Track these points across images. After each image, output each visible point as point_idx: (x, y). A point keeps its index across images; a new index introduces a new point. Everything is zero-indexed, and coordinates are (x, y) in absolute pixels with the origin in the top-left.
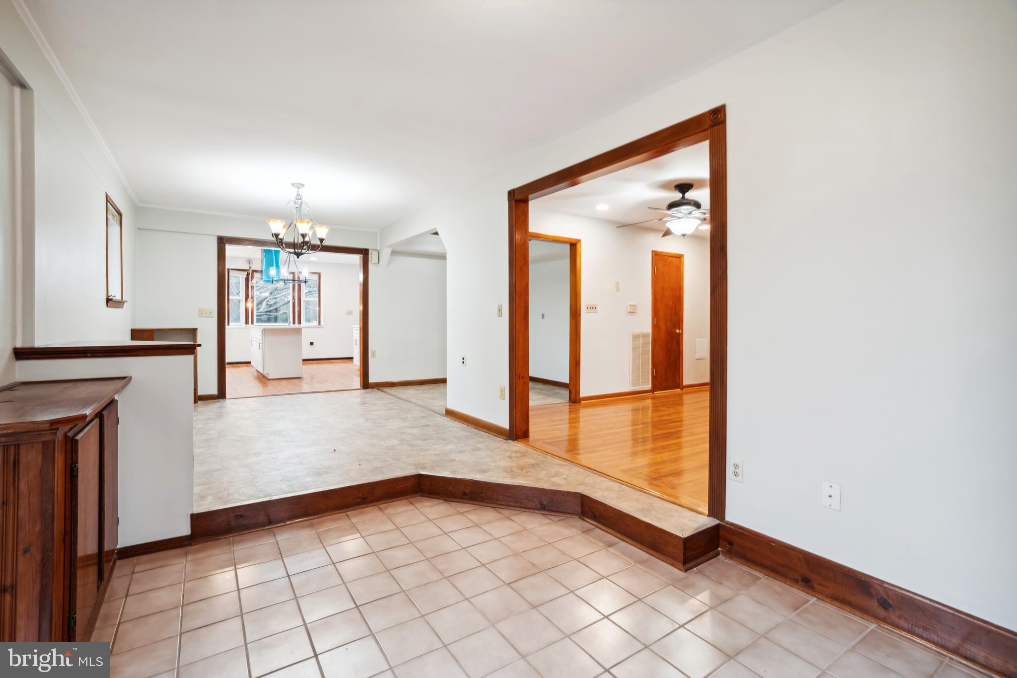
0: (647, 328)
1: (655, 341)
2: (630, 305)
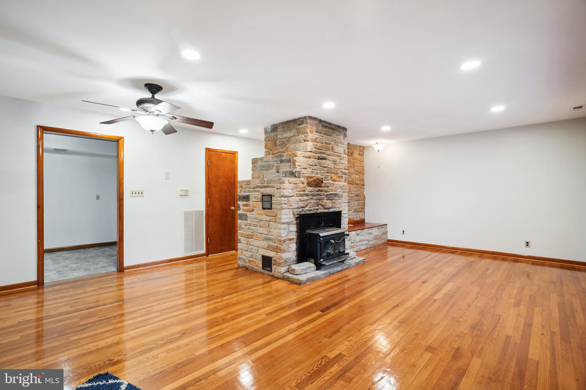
0: (202, 207)
1: (208, 216)
2: (181, 190)
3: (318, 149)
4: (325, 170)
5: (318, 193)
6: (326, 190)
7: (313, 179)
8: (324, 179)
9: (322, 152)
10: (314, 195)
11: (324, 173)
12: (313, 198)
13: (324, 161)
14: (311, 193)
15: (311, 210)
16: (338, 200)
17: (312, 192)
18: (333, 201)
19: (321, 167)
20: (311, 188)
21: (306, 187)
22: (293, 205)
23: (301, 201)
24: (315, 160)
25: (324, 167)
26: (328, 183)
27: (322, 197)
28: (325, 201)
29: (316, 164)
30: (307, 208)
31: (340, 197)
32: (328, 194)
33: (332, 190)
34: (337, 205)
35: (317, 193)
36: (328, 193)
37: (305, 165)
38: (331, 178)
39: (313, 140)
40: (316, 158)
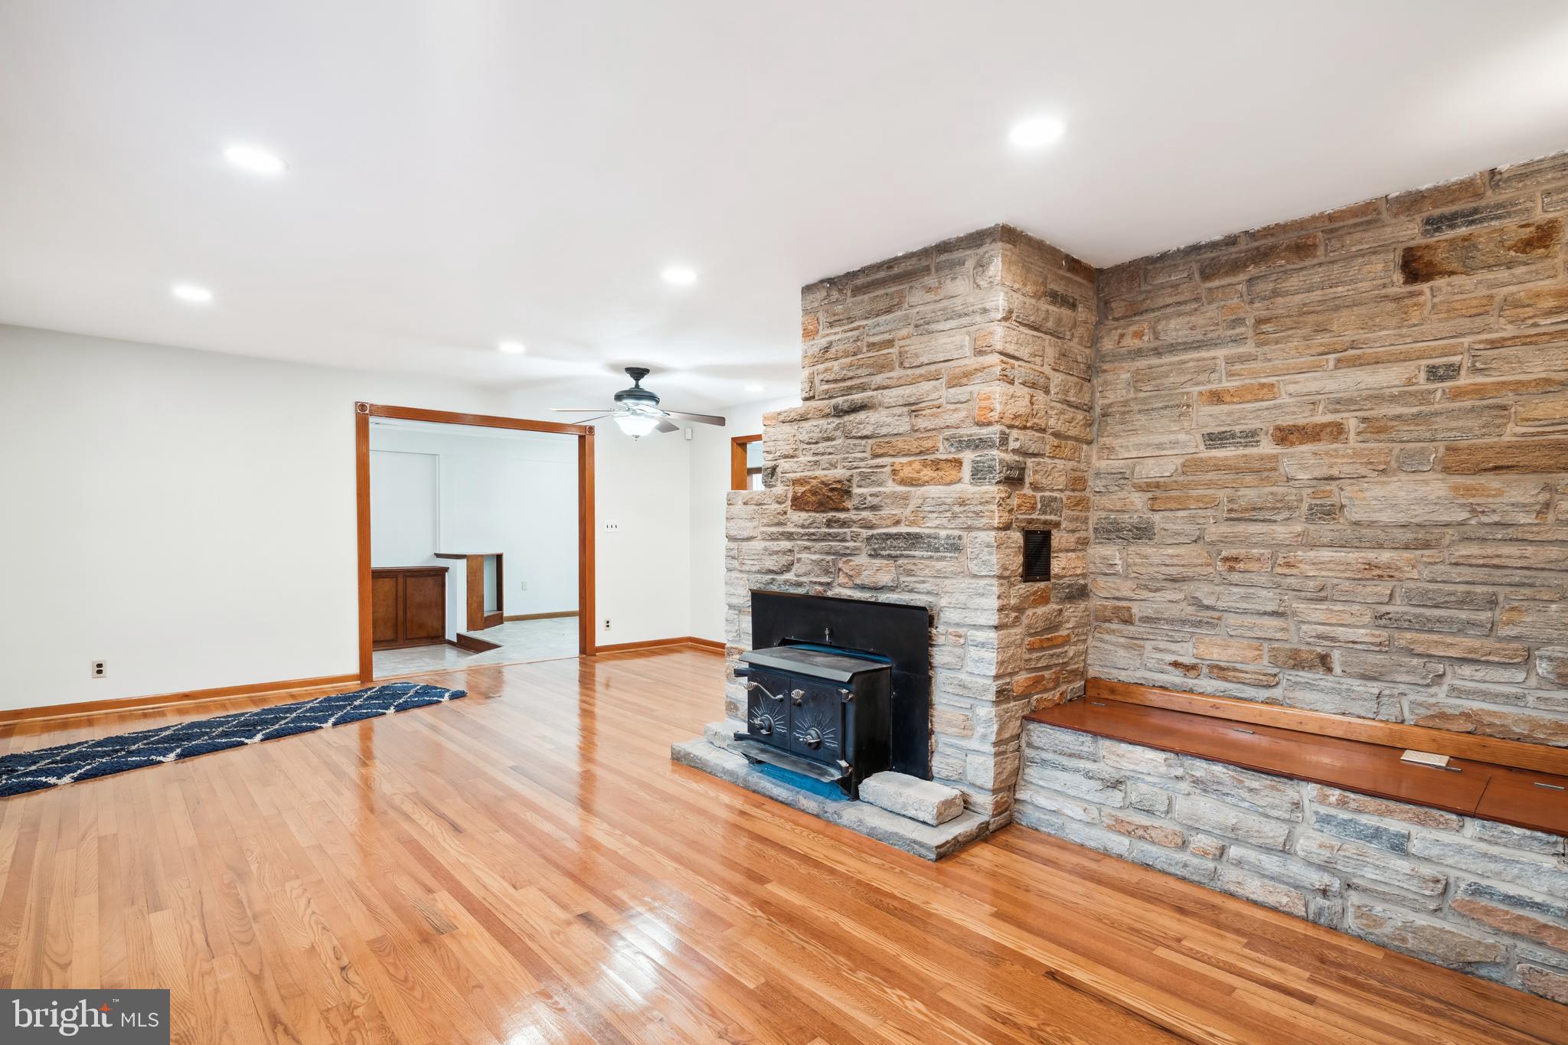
3: (835, 381)
4: (868, 449)
5: (831, 531)
6: (863, 519)
7: (808, 487)
8: (856, 480)
9: (850, 388)
10: (814, 537)
11: (862, 460)
12: (813, 547)
13: (861, 416)
14: (802, 531)
15: (799, 585)
16: (927, 562)
17: (807, 528)
18: (900, 562)
19: (849, 441)
20: (804, 515)
21: (789, 511)
22: (746, 562)
23: (770, 555)
24: (823, 422)
25: (861, 438)
26: (871, 495)
27: (847, 544)
28: (862, 559)
29: (825, 435)
30: (790, 576)
31: (937, 550)
32: (873, 535)
33: (895, 518)
34: (923, 582)
35: (827, 530)
36: (875, 532)
37: (788, 447)
38: (894, 472)
39: (816, 359)
40: (827, 416)
